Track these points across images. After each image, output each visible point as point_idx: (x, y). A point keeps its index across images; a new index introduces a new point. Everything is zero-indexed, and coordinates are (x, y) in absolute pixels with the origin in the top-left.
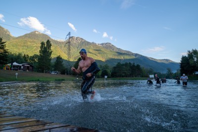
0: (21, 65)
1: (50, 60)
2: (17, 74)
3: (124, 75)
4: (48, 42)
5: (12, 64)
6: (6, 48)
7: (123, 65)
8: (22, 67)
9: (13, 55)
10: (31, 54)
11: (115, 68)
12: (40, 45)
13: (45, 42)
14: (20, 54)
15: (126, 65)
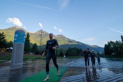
3: (73, 55)
7: (72, 49)
11: (67, 50)
15: (74, 49)
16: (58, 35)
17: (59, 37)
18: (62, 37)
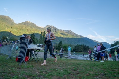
16: (66, 31)
17: (66, 32)
18: (69, 32)
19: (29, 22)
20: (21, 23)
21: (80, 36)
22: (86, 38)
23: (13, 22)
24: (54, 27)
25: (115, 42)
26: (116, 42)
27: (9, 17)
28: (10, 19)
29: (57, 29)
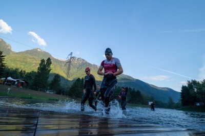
0: (16, 80)
1: (48, 78)
2: (9, 89)
4: (49, 59)
5: (6, 79)
6: (4, 62)
8: (16, 83)
9: (9, 69)
10: (28, 71)
12: (40, 62)
13: (46, 59)
14: (17, 69)
19: (39, 50)
20: (24, 52)
21: (128, 76)
22: (138, 81)
23: (9, 50)
24: (83, 60)
25: (189, 82)
26: (191, 82)
27: (2, 40)
28: (5, 43)
29: (89, 64)
